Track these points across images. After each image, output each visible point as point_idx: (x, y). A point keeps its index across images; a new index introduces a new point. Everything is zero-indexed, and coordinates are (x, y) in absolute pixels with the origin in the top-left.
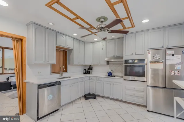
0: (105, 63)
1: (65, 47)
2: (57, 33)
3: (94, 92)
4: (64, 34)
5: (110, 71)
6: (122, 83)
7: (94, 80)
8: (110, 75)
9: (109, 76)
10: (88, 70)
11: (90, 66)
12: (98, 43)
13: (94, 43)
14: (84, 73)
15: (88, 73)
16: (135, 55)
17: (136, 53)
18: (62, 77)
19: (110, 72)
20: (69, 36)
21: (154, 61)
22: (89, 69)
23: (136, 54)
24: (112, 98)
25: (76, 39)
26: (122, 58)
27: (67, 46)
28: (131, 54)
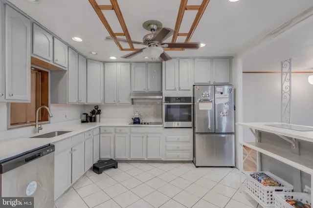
0: (130, 102)
1: (51, 63)
2: (34, 25)
3: (111, 155)
4: (50, 33)
5: (137, 115)
6: (160, 133)
7: (111, 133)
8: (137, 121)
9: (134, 123)
10: (91, 116)
11: (97, 107)
12: (115, 64)
13: (106, 64)
14: (83, 122)
15: (91, 121)
16: (179, 90)
17: (179, 88)
18: (41, 133)
19: (137, 117)
20: (60, 39)
21: (203, 100)
22: (93, 112)
23: (181, 89)
24: (146, 159)
25: (73, 49)
26: (161, 94)
27: (57, 62)
28: (174, 89)
